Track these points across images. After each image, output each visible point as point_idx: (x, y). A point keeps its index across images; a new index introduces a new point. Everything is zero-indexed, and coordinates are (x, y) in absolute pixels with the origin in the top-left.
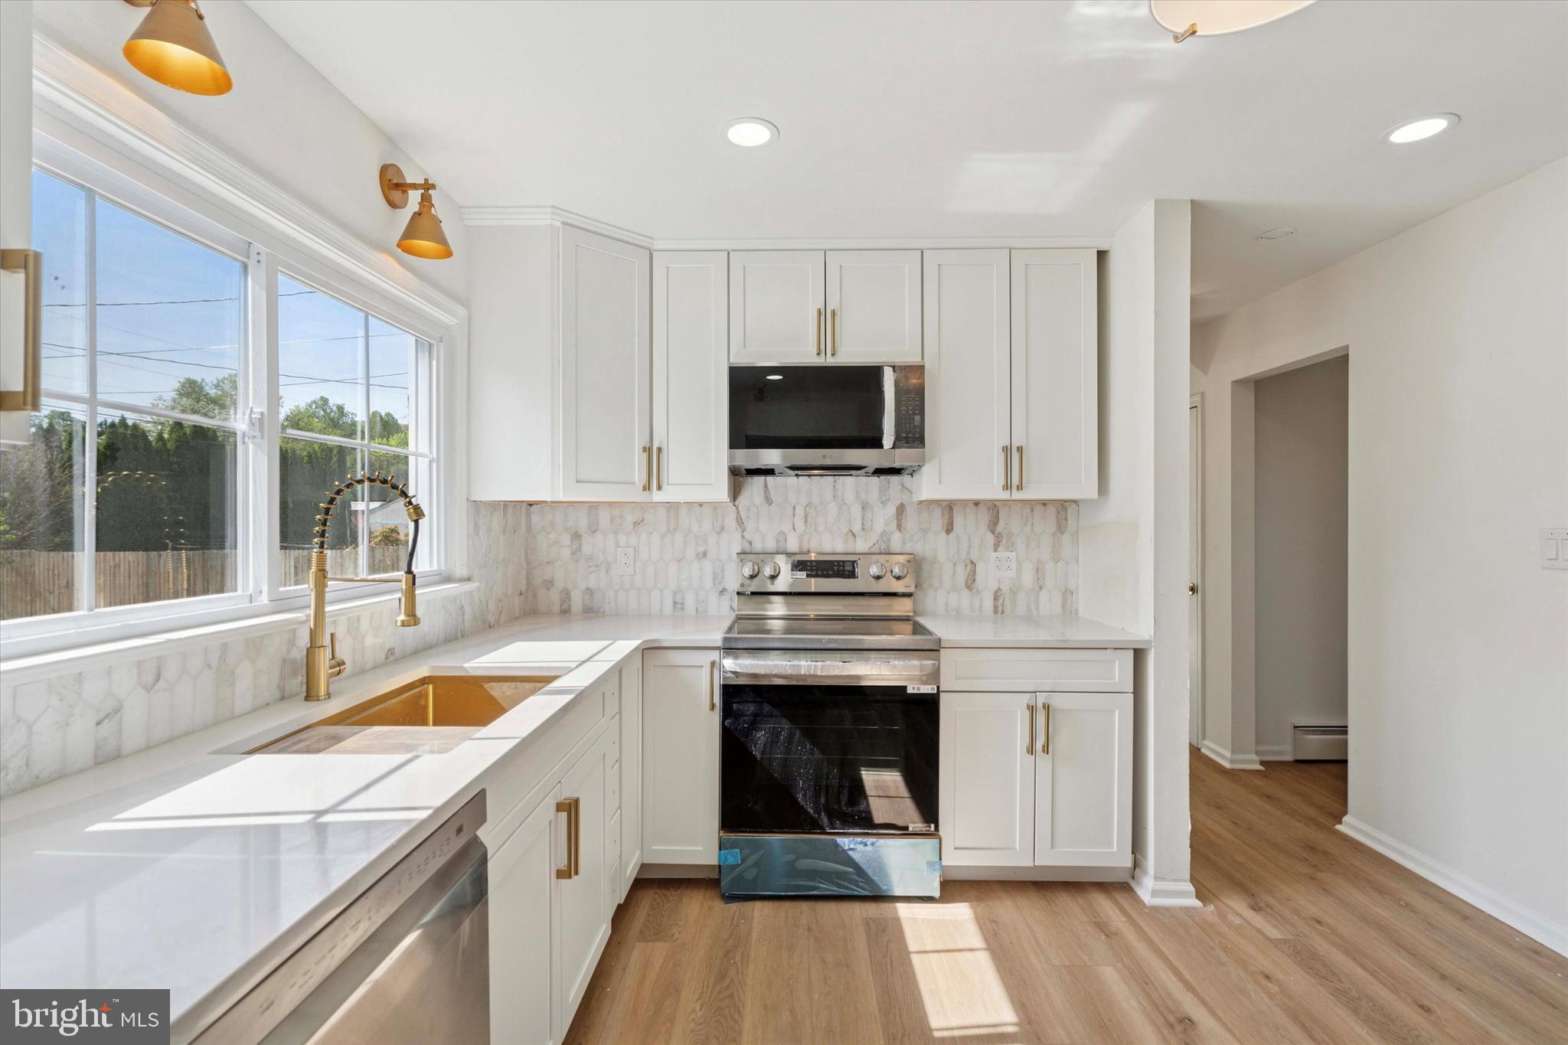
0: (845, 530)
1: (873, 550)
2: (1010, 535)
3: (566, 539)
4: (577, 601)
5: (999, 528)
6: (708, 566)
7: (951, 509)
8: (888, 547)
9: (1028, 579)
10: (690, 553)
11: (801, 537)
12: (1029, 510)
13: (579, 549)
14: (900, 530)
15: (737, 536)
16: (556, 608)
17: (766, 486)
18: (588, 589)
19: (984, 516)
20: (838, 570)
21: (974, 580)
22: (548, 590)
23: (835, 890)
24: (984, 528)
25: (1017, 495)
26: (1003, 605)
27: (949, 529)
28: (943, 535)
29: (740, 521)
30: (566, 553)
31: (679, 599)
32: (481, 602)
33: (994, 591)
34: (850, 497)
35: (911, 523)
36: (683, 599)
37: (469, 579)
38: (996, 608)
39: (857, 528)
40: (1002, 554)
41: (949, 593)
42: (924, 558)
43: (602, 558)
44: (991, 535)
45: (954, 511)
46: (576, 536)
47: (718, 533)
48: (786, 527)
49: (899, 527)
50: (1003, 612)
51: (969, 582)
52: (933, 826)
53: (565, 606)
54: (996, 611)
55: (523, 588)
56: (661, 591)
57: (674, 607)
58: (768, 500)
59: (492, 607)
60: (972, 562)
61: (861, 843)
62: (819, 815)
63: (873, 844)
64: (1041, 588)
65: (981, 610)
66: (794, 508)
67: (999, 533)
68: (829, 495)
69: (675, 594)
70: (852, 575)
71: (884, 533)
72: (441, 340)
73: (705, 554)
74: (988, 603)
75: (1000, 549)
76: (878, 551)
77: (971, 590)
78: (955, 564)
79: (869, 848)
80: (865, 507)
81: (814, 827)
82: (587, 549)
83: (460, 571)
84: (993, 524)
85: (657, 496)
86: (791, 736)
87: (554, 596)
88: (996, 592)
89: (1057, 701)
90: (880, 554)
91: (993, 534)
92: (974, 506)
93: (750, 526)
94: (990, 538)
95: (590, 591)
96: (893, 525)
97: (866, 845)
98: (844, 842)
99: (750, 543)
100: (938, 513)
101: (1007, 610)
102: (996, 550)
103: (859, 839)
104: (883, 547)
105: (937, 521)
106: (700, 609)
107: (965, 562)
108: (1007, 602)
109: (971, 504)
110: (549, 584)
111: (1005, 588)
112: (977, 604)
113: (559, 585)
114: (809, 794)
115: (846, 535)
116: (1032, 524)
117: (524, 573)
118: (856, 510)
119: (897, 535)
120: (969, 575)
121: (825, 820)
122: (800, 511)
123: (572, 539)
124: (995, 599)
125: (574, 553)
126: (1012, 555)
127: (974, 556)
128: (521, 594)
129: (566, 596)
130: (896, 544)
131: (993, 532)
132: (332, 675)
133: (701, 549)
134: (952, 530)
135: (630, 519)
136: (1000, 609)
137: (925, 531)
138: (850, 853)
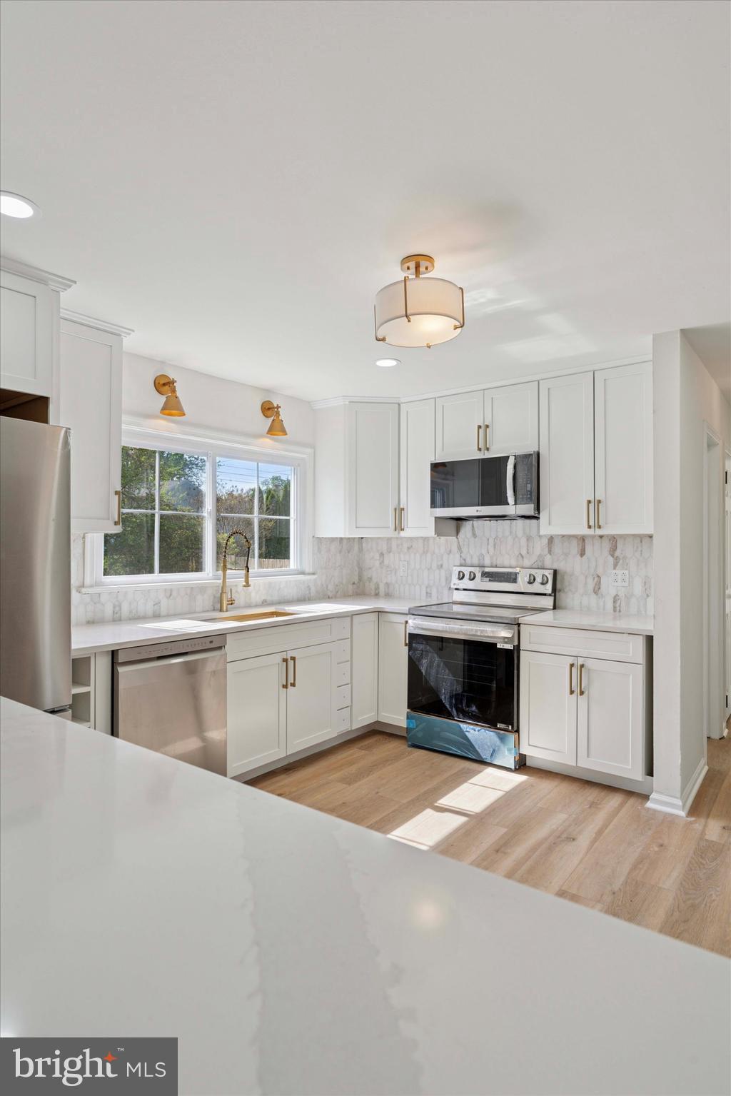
0: (517, 553)
1: (534, 566)
2: (625, 558)
3: (377, 556)
4: (382, 589)
5: (618, 553)
6: (443, 573)
7: (584, 540)
8: (543, 564)
9: (638, 589)
10: (434, 566)
11: (491, 557)
12: (639, 541)
13: (383, 562)
14: (550, 554)
15: (458, 556)
16: (373, 593)
17: (473, 526)
18: (387, 583)
19: (606, 545)
20: (507, 578)
21: (599, 588)
22: (370, 582)
23: (460, 753)
24: (606, 552)
25: (599, 532)
26: (620, 606)
27: (582, 553)
28: (579, 557)
29: (459, 548)
30: (377, 563)
31: (428, 591)
32: (322, 585)
33: (613, 596)
34: (520, 533)
35: (557, 548)
36: (431, 590)
37: (314, 574)
38: (615, 607)
39: (524, 552)
40: (619, 572)
41: (582, 596)
42: (565, 573)
43: (393, 566)
44: (612, 558)
45: (586, 541)
46: (382, 555)
47: (449, 554)
48: (484, 551)
49: (550, 552)
50: (620, 611)
51: (596, 589)
52: (510, 727)
53: (377, 592)
54: (615, 611)
55: (356, 579)
56: (420, 586)
57: (427, 595)
58: (474, 535)
59: (331, 587)
60: (598, 576)
61: (472, 729)
62: (452, 709)
63: (479, 731)
64: (648, 596)
65: (604, 609)
66: (488, 540)
67: (617, 557)
68: (507, 533)
69: (427, 588)
70: (515, 581)
71: (540, 556)
72: (299, 465)
73: (442, 566)
74: (610, 605)
75: (617, 568)
76: (537, 567)
77: (597, 595)
78: (586, 577)
79: (477, 732)
80: (529, 539)
81: (449, 715)
82: (386, 562)
83: (308, 569)
84: (613, 550)
85: (403, 534)
86: (438, 666)
87: (372, 586)
88: (615, 597)
89: (589, 663)
90: (538, 568)
91: (613, 557)
92: (600, 539)
93: (465, 550)
94: (611, 560)
95: (387, 585)
96: (546, 550)
97: (475, 731)
98: (463, 726)
99: (465, 560)
100: (575, 542)
101: (623, 608)
102: (615, 568)
103: (472, 727)
104: (540, 564)
105: (574, 548)
106: (439, 597)
107: (593, 575)
108: (623, 604)
109: (598, 538)
110: (370, 579)
111: (621, 594)
112: (602, 604)
113: (374, 580)
114: (447, 697)
115: (518, 556)
116: (641, 551)
117: (357, 573)
118: (523, 541)
119: (549, 557)
120: (596, 584)
121: (455, 713)
122: (491, 541)
123: (380, 557)
124: (614, 602)
125: (380, 564)
126: (626, 572)
127: (600, 571)
128: (354, 583)
129: (377, 588)
130: (548, 561)
131: (613, 556)
132: (228, 604)
133: (440, 563)
134: (584, 554)
135: (405, 546)
136: (618, 609)
137: (566, 555)
138: (467, 733)
